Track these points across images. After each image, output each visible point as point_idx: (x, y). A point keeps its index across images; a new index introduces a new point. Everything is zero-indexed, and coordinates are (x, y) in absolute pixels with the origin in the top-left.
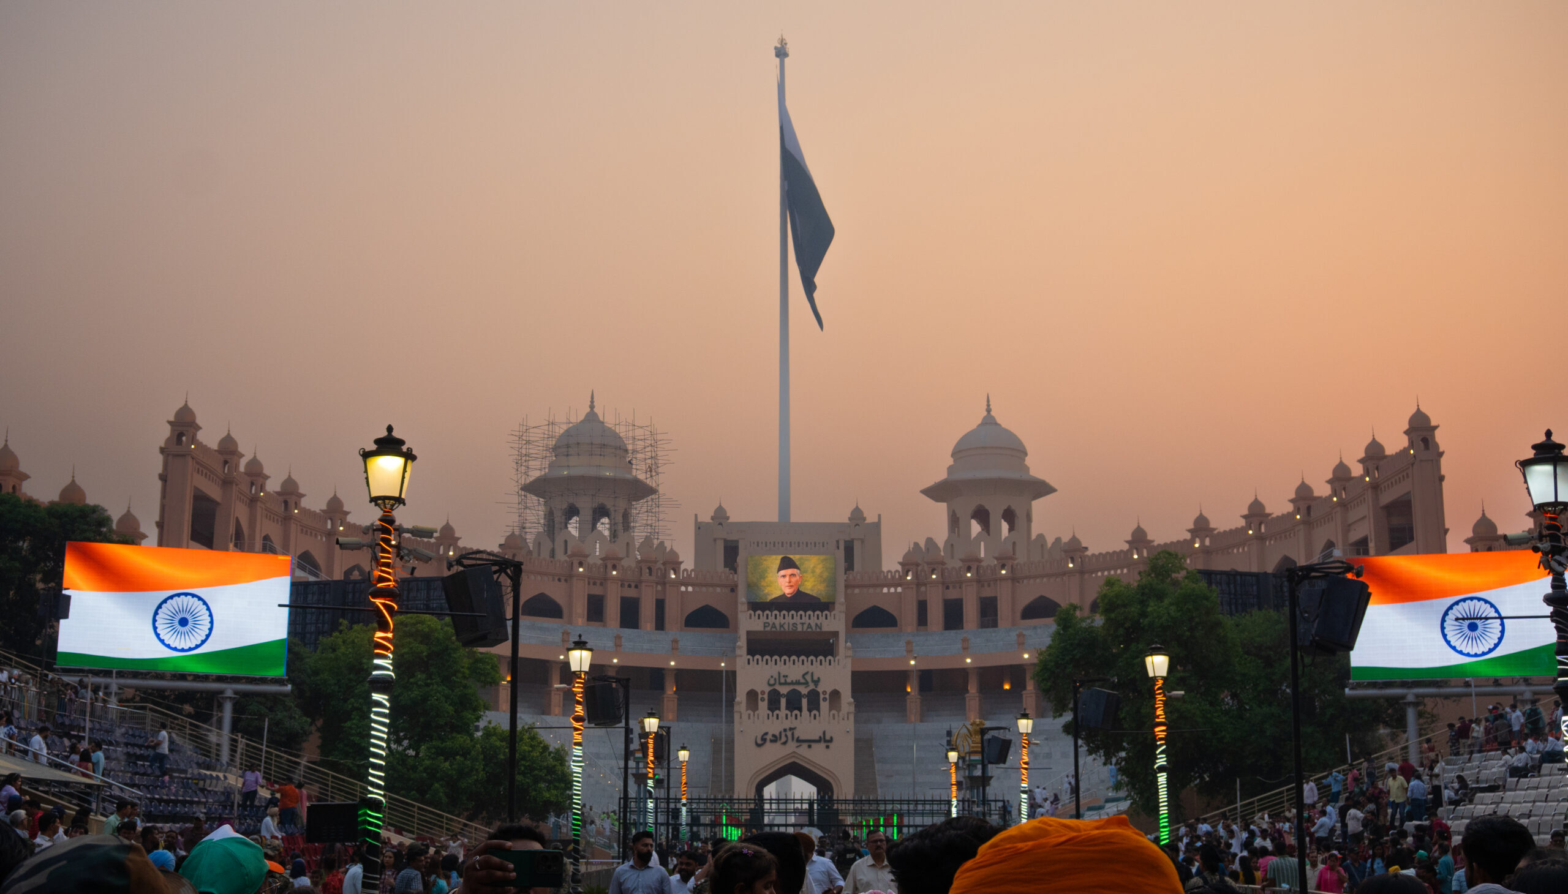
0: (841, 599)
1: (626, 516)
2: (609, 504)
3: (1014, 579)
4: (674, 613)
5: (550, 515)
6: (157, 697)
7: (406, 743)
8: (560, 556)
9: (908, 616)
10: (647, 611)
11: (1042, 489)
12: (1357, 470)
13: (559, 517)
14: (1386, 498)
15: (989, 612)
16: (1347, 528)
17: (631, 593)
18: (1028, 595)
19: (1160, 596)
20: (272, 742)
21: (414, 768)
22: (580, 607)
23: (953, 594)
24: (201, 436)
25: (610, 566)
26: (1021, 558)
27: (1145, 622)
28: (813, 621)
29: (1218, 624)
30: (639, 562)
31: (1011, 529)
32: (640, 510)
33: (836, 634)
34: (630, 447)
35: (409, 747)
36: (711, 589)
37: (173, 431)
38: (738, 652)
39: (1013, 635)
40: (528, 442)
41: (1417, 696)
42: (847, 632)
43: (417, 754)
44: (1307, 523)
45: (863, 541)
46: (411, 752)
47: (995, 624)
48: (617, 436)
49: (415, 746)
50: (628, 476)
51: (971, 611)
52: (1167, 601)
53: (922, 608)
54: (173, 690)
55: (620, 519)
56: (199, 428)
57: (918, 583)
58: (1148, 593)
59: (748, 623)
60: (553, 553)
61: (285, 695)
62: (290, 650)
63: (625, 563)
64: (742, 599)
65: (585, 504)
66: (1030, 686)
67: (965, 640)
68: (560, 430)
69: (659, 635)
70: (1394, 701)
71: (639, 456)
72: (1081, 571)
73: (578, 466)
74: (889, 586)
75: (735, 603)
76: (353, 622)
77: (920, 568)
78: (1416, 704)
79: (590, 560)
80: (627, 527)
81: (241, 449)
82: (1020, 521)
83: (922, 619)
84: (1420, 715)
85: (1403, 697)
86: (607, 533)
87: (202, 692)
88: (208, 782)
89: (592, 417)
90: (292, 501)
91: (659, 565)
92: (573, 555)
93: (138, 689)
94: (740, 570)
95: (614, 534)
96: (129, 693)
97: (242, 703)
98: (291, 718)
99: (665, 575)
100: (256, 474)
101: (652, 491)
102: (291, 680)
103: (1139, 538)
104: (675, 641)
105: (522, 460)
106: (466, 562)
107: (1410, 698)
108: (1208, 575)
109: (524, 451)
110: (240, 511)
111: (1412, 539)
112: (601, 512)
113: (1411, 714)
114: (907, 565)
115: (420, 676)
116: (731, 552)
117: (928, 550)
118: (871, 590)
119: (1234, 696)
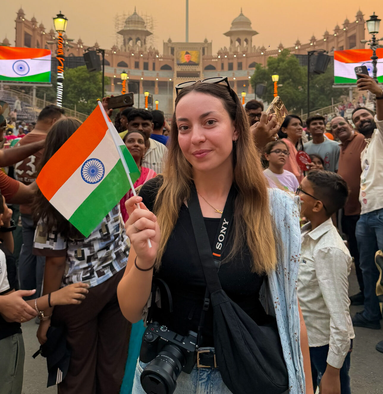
0: (201, 62)
1: (145, 40)
2: (140, 37)
3: (246, 57)
4: (157, 66)
5: (124, 40)
6: (14, 88)
7: (84, 100)
8: (128, 51)
9: (219, 67)
10: (150, 66)
11: (255, 33)
12: (341, 27)
13: (127, 41)
14: (349, 35)
15: (240, 66)
16: (338, 43)
17: (146, 61)
18: (250, 62)
19: (283, 61)
20: (46, 100)
21: (86, 106)
22: (133, 64)
23: (231, 61)
24: (25, 17)
25: (141, 53)
26: (249, 52)
27: (279, 68)
28: (194, 68)
29: (299, 68)
30: (148, 53)
31: (247, 44)
32: (148, 38)
33: (200, 72)
34: (146, 22)
35: (86, 101)
36: (167, 60)
37: (18, 16)
38: (174, 76)
39: (246, 72)
40: (118, 20)
41: (353, 88)
42: (203, 72)
43: (88, 103)
44: (327, 42)
45: (207, 47)
46: (86, 102)
47: (241, 69)
48: (142, 19)
49: (87, 100)
50: (145, 30)
51: (235, 66)
52: (285, 63)
53: (223, 65)
54: (19, 86)
55: (143, 41)
56: (24, 14)
57: (222, 58)
58: (280, 60)
59: (177, 69)
60: (125, 50)
61: (50, 87)
62: (51, 75)
63: (145, 53)
64: (175, 62)
65: (134, 37)
66: (250, 85)
67: (233, 73)
68: (127, 17)
69: (153, 72)
70: (346, 89)
71: (148, 24)
72: (265, 55)
73: (132, 27)
74: (214, 59)
75: (173, 63)
76: (69, 68)
77: (222, 55)
78: (352, 90)
79: (135, 52)
80: (145, 43)
81: (37, 21)
82: (249, 42)
83: (223, 68)
84: (354, 93)
85: (349, 88)
86: (140, 45)
87: (27, 87)
88: (28, 110)
89: (135, 14)
90: (53, 35)
91: (154, 53)
92: (131, 51)
93: (9, 86)
94: (175, 55)
95: (142, 45)
96: (7, 87)
97: (38, 89)
98: (52, 93)
99: (155, 56)
100: (42, 28)
101: (151, 34)
102: (52, 83)
103: (281, 47)
104: (158, 74)
105: (117, 25)
106: (90, 50)
107: (351, 88)
108: (297, 56)
109: (117, 23)
110: (38, 38)
111: (355, 46)
112: (138, 39)
113: (351, 92)
114: (219, 53)
115: (88, 82)
116: (173, 50)
117: (224, 50)
118: (209, 60)
119: (303, 88)
